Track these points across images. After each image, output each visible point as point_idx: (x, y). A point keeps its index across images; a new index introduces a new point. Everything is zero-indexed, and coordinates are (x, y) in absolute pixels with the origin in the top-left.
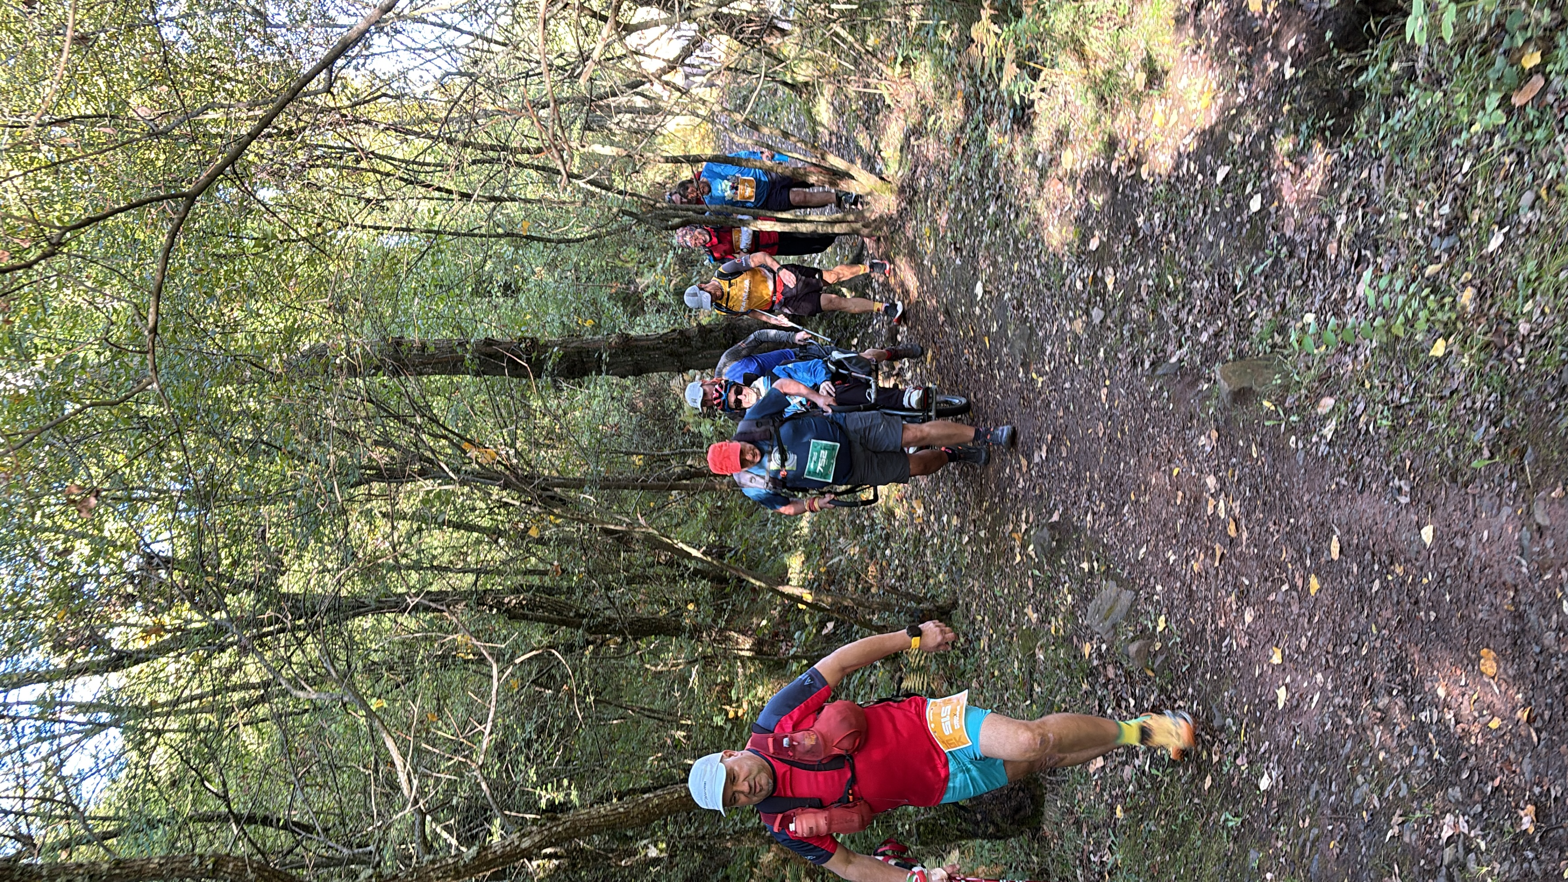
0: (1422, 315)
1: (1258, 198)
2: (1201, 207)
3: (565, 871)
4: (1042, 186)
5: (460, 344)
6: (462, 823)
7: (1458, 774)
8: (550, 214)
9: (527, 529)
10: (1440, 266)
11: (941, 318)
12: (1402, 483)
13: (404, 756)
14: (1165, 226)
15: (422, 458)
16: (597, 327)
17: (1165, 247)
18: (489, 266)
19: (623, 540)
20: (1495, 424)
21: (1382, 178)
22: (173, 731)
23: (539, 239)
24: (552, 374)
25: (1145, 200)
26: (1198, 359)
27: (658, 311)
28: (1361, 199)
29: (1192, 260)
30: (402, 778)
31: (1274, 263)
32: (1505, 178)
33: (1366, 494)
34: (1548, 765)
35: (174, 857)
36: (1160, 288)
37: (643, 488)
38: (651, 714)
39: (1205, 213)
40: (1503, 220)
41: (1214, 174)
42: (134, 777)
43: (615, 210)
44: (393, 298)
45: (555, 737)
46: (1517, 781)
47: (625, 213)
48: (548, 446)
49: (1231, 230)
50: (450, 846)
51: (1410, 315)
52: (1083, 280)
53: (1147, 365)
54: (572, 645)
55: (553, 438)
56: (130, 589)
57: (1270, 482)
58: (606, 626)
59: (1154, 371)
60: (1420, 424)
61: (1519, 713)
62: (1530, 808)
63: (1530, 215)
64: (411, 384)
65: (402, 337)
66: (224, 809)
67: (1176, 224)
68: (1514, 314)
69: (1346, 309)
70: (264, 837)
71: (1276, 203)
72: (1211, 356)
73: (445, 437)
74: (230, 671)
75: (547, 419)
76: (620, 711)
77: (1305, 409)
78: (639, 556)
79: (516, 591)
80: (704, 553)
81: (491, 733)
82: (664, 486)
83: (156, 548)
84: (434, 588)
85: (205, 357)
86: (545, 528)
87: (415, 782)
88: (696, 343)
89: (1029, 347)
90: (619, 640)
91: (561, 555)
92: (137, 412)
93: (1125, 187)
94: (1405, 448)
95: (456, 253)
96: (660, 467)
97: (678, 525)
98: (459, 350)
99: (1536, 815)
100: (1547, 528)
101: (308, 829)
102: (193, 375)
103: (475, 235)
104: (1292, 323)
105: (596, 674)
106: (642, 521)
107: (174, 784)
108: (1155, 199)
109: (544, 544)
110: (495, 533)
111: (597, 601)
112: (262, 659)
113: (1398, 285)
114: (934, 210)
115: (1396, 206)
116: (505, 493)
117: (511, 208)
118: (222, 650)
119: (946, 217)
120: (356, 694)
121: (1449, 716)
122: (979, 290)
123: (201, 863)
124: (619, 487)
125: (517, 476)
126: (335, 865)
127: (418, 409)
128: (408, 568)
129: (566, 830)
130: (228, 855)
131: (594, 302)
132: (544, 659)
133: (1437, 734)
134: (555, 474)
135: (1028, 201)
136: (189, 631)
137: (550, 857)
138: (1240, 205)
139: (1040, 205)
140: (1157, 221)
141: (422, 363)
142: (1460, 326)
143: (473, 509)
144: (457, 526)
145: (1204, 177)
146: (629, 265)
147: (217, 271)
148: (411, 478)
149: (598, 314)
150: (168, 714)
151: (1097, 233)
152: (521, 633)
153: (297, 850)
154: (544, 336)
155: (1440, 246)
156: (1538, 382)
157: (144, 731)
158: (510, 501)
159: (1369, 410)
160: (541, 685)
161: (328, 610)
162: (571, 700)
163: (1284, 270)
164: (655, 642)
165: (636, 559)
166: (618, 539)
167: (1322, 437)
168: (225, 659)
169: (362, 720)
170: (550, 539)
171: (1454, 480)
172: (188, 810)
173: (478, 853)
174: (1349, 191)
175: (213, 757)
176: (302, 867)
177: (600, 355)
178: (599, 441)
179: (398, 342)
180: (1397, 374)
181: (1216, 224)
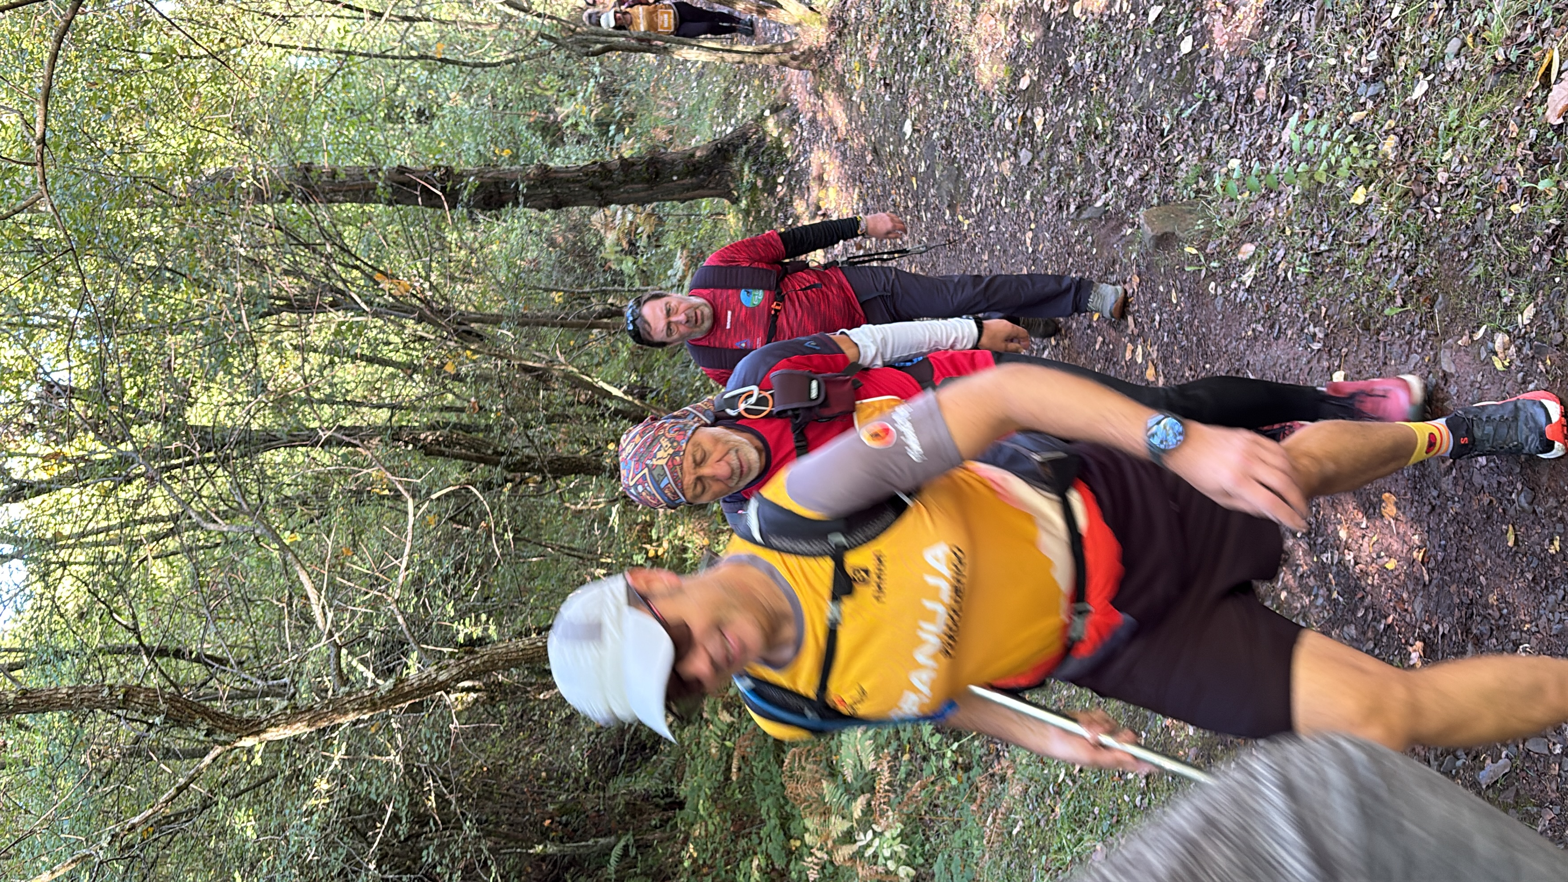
0: (1346, 161)
1: (1189, 39)
2: (1132, 48)
3: (483, 704)
4: (974, 21)
5: (372, 172)
6: (380, 655)
7: (1354, 612)
8: (467, 36)
9: (443, 364)
10: (1365, 112)
11: (869, 158)
12: (1317, 330)
13: (319, 590)
14: (1096, 66)
15: (334, 290)
16: (515, 157)
17: (1095, 88)
18: (402, 90)
19: (542, 377)
20: (1409, 272)
21: (1313, 22)
22: (80, 563)
23: (455, 63)
24: (467, 205)
25: (1077, 39)
26: (1123, 204)
27: (578, 142)
28: (1291, 42)
29: (1121, 102)
30: (317, 611)
31: (1202, 107)
32: (1433, 25)
33: (1280, 341)
34: (1438, 604)
35: (83, 687)
36: (1088, 130)
37: (562, 326)
38: (571, 552)
39: (1136, 54)
40: (1428, 68)
41: (1146, 14)
42: (40, 609)
43: (533, 33)
44: (302, 120)
45: (473, 572)
46: (1408, 619)
47: (543, 36)
48: (464, 280)
49: (1160, 72)
50: (366, 679)
51: (1333, 162)
52: (1011, 120)
53: (1072, 208)
54: (490, 483)
55: (467, 273)
56: (29, 418)
57: (1188, 328)
58: (524, 464)
59: (1078, 215)
60: (1337, 272)
61: (1415, 554)
62: (1419, 645)
63: (1455, 62)
64: (322, 212)
65: (311, 163)
66: (134, 642)
67: (1106, 65)
68: (1434, 163)
69: (1270, 155)
70: (177, 669)
71: (1207, 46)
72: (1136, 200)
73: (357, 268)
74: (137, 504)
75: (463, 252)
76: (540, 549)
77: (1226, 254)
78: (560, 393)
79: (433, 427)
80: (625, 393)
81: (407, 569)
82: (585, 325)
83: (55, 377)
84: (348, 423)
85: (103, 179)
86: (461, 364)
87: (330, 615)
88: (618, 176)
89: (957, 189)
90: (539, 479)
91: (477, 391)
92: (31, 234)
93: (1057, 24)
94: (1321, 296)
95: (368, 75)
96: (581, 305)
97: (598, 364)
98: (371, 178)
99: (1424, 651)
100: (1452, 375)
101: (222, 661)
102: (89, 196)
103: (387, 57)
104: (1217, 168)
105: (516, 512)
106: (562, 359)
107: (81, 616)
108: (1087, 38)
109: (461, 380)
110: (410, 369)
111: (516, 440)
112: (171, 490)
113: (1323, 131)
114: (864, 43)
115: (1324, 51)
116: (420, 328)
117: (426, 30)
118: (129, 482)
119: (876, 51)
120: (268, 527)
121: (1349, 557)
122: (908, 128)
123: (111, 694)
124: (537, 324)
125: (432, 309)
126: (250, 698)
127: (328, 238)
128: (321, 402)
129: (484, 663)
130: (139, 686)
131: (512, 131)
132: (461, 494)
133: (1337, 575)
134: (471, 309)
135: (959, 36)
136: (94, 462)
137: (468, 690)
138: (1171, 47)
139: (972, 40)
140: (1088, 61)
141: (333, 191)
142: (1380, 173)
143: (388, 343)
144: (371, 361)
145: (1137, 16)
146: (549, 93)
147: (113, 86)
148: (321, 309)
149: (516, 144)
150: (74, 546)
151: (1027, 72)
152: (436, 470)
153: (211, 683)
154: (459, 165)
155: (1365, 92)
156: (1453, 231)
157: (48, 563)
158: (425, 335)
159: (1289, 257)
160: (459, 523)
161: (238, 443)
162: (489, 537)
163: (1211, 114)
164: (574, 482)
165: (556, 398)
166: (539, 377)
167: (1242, 283)
168: (131, 492)
169: (276, 554)
170: (466, 376)
171: (1366, 328)
172: (96, 641)
173: (395, 685)
174: (1279, 34)
175: (122, 589)
176: (216, 699)
177: (517, 186)
178: (516, 276)
179: (308, 168)
180: (1317, 221)
181: (1146, 66)
